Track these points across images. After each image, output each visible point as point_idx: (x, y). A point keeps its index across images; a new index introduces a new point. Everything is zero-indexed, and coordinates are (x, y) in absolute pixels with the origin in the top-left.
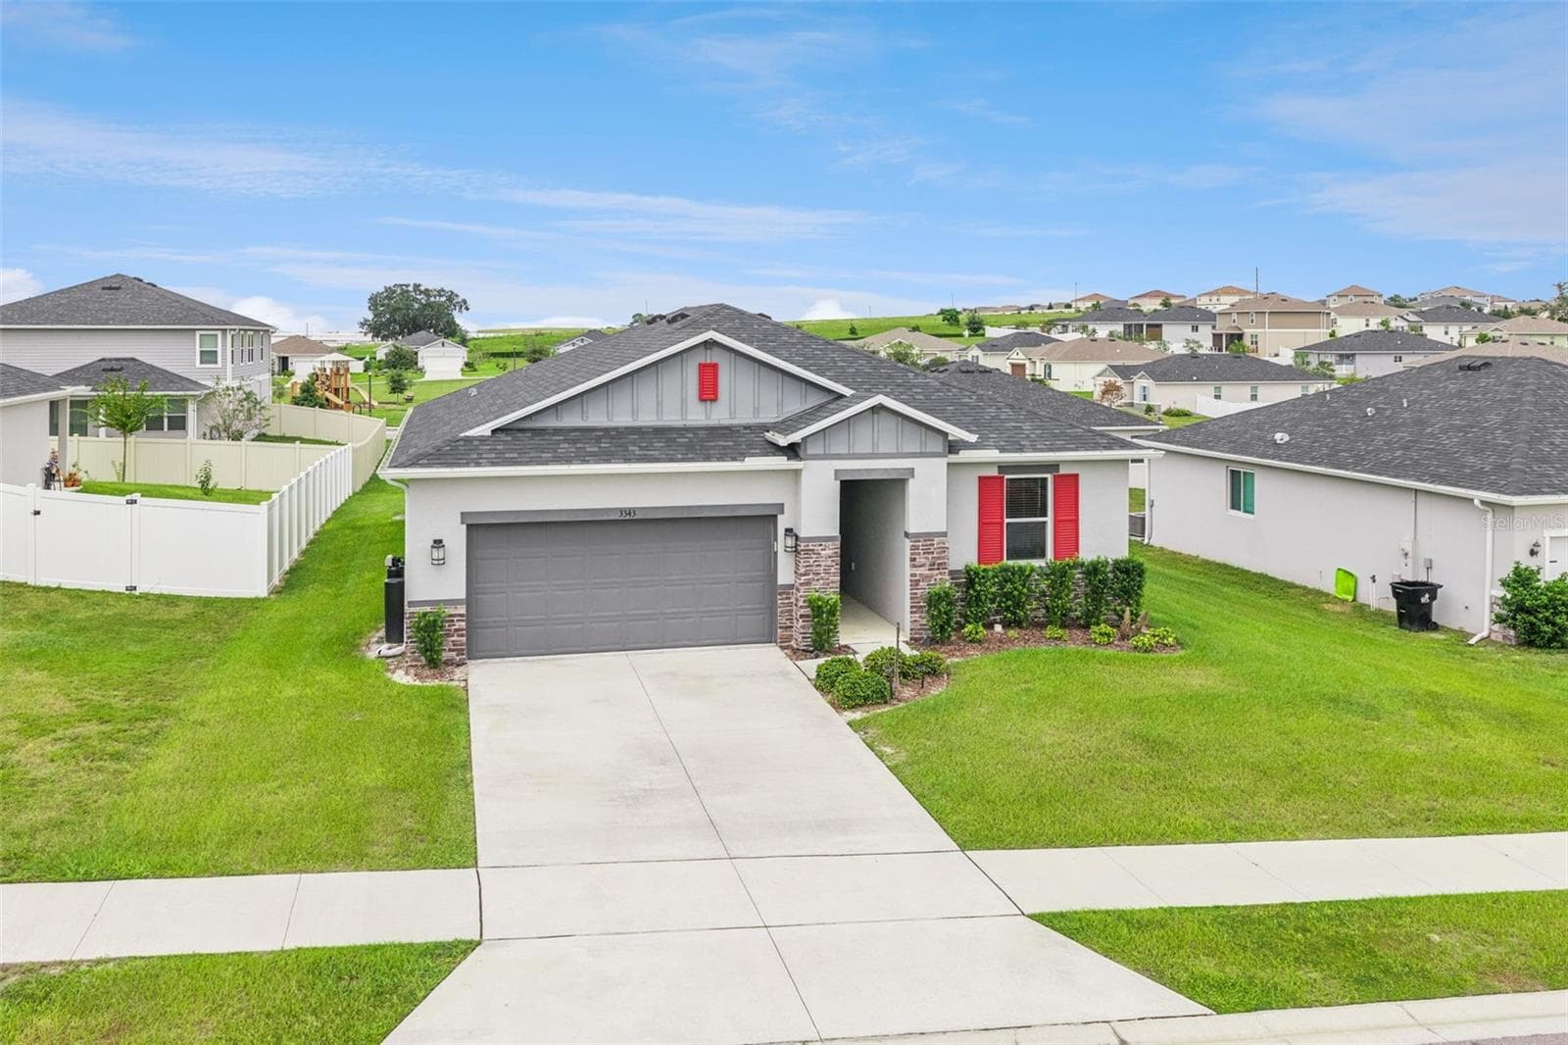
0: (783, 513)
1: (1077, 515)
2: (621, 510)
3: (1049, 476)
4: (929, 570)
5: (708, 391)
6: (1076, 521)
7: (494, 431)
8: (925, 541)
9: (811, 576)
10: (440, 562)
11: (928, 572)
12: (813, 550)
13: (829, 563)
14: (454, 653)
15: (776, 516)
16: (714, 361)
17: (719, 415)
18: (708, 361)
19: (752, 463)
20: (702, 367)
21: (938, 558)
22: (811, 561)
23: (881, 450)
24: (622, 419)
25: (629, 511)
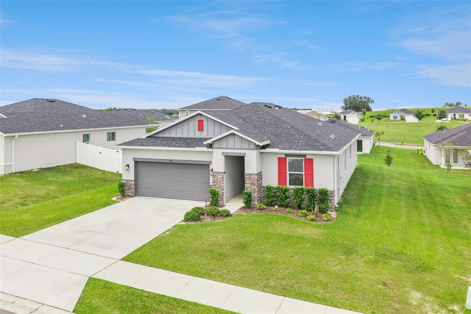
0: (211, 164)
1: (313, 172)
2: (169, 160)
3: (303, 158)
4: (251, 185)
5: (201, 128)
6: (312, 175)
7: (147, 137)
8: (249, 176)
9: (215, 183)
10: (128, 170)
11: (250, 186)
12: (216, 176)
13: (221, 180)
14: (131, 194)
15: (209, 165)
16: (202, 119)
17: (203, 135)
18: (200, 119)
19: (197, 149)
20: (199, 121)
21: (253, 182)
22: (215, 179)
23: (236, 147)
24: (179, 135)
25: (171, 160)
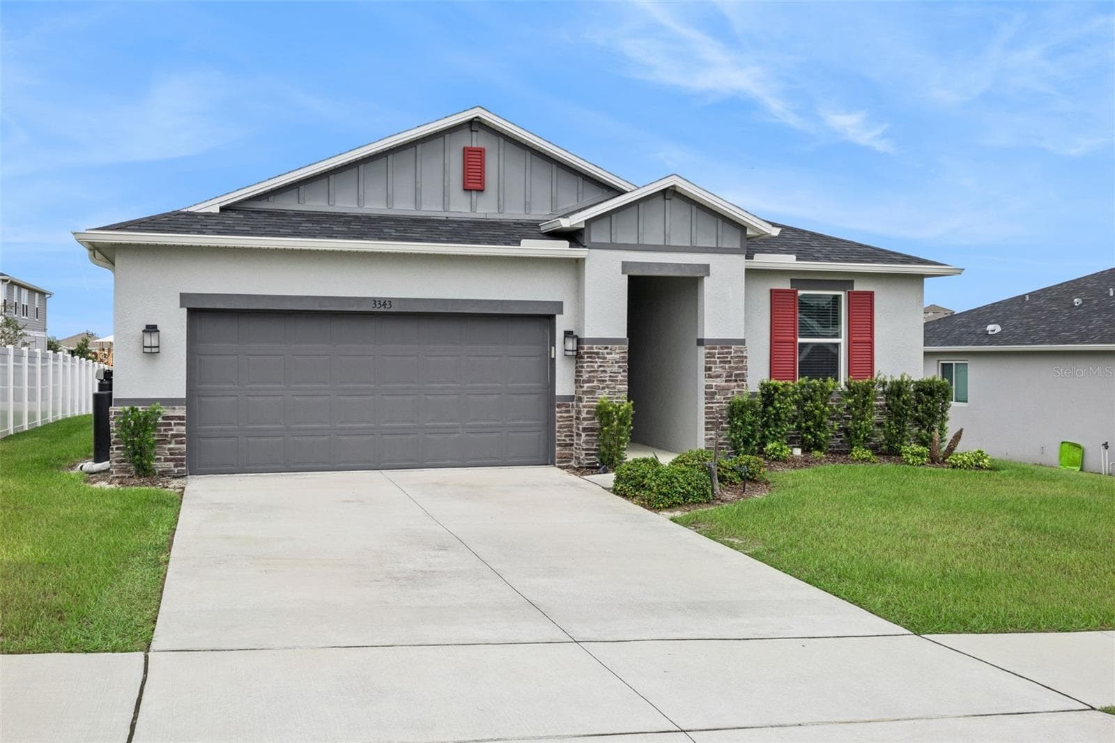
0: (561, 313)
1: (872, 335)
2: (375, 300)
3: (842, 293)
4: (726, 381)
5: (474, 183)
6: (871, 343)
7: (222, 209)
8: (722, 348)
9: (595, 384)
10: (152, 352)
11: (724, 384)
12: (597, 353)
13: (616, 369)
14: (172, 464)
15: (553, 316)
16: (480, 147)
17: (485, 208)
18: (474, 145)
19: (529, 247)
20: (467, 152)
21: (737, 368)
22: (596, 365)
23: (674, 243)
24: (375, 206)
25: (385, 302)
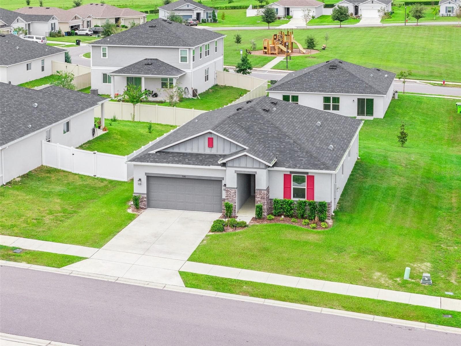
1: (314, 187)
2: (182, 176)
3: (306, 175)
5: (211, 144)
6: (313, 189)
7: (156, 152)
8: (259, 191)
9: (228, 197)
10: (140, 184)
11: (260, 200)
12: (229, 190)
13: (233, 194)
14: (144, 206)
15: (222, 181)
16: (212, 137)
17: (213, 151)
18: (210, 137)
19: (212, 167)
20: (209, 138)
21: (263, 196)
22: (228, 193)
23: (248, 166)
24: (189, 151)
25: (184, 176)
